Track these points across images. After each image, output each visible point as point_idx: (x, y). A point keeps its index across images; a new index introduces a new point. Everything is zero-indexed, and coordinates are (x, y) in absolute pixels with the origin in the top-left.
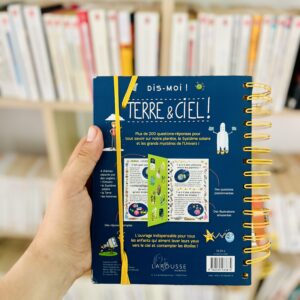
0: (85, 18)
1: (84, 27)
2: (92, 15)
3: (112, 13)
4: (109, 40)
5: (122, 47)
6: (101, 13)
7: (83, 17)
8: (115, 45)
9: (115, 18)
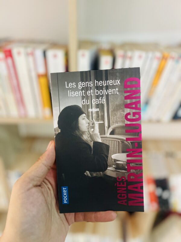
0: (9, 54)
1: (9, 60)
2: (15, 52)
3: (29, 50)
4: (29, 71)
5: (39, 76)
6: (22, 50)
7: (8, 53)
8: (34, 75)
9: (32, 54)
